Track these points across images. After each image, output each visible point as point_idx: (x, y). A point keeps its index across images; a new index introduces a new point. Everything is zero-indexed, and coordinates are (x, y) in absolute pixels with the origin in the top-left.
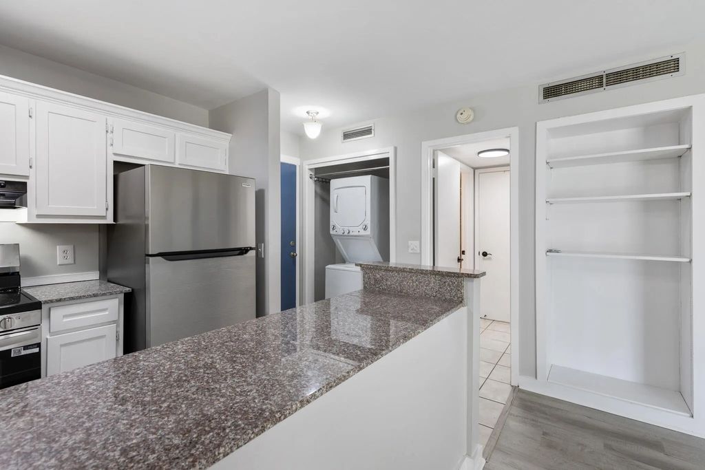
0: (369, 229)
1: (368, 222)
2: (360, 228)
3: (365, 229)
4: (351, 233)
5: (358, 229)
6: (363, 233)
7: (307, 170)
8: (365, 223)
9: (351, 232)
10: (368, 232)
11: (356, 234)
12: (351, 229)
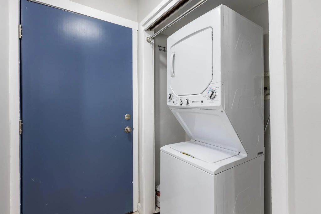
0: (219, 96)
1: (217, 86)
2: (205, 97)
3: (212, 96)
4: (191, 105)
5: (201, 97)
6: (208, 103)
7: (143, 32)
8: (213, 87)
9: (190, 103)
10: (218, 102)
11: (199, 105)
12: (191, 98)
